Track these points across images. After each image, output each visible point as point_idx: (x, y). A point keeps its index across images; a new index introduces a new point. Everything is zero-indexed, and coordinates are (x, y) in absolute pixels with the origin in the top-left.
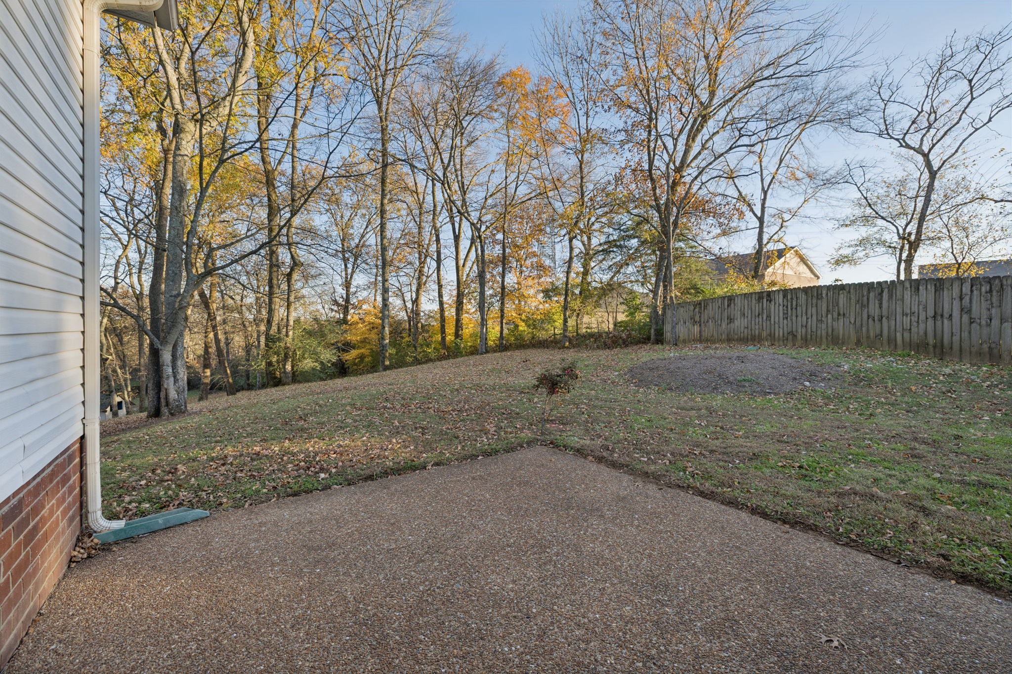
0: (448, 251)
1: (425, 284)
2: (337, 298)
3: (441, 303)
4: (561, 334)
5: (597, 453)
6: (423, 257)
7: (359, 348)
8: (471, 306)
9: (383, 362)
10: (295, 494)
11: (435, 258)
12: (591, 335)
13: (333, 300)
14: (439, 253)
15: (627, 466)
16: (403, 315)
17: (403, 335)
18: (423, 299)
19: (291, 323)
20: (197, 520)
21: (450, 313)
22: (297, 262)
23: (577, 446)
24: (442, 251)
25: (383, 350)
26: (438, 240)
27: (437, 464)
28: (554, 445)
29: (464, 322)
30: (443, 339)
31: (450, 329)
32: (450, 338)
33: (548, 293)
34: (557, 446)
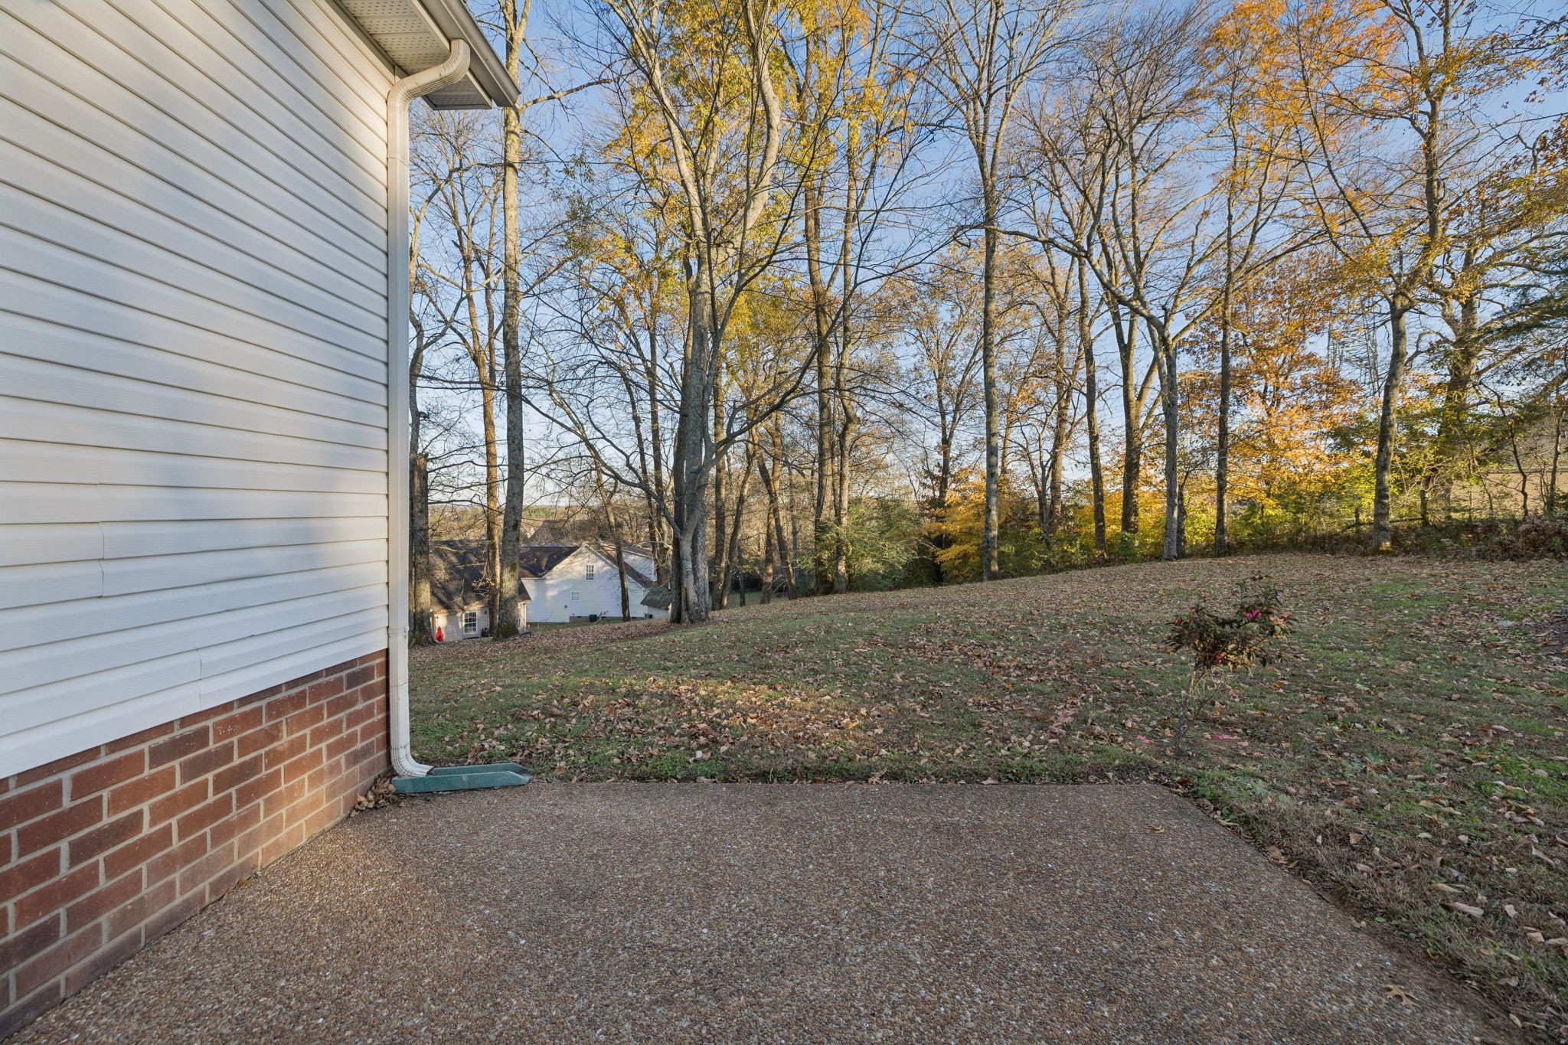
0: (1109, 376)
1: (1068, 436)
2: (931, 468)
3: (1096, 469)
4: (1370, 524)
5: (1301, 845)
6: (1064, 394)
7: (962, 543)
8: (1153, 472)
9: (989, 566)
10: (642, 779)
11: (1085, 390)
12: (1469, 526)
13: (926, 472)
14: (1091, 381)
15: (1390, 915)
16: (1031, 491)
17: (1031, 523)
18: (1065, 461)
19: (845, 505)
20: (507, 787)
21: (1113, 486)
22: (852, 415)
23: (1249, 808)
24: (1098, 375)
25: (988, 547)
26: (1090, 359)
27: (893, 776)
28: (1190, 790)
29: (1140, 501)
30: (1100, 530)
31: (1114, 512)
32: (1113, 529)
33: (1344, 437)
34: (1195, 796)
